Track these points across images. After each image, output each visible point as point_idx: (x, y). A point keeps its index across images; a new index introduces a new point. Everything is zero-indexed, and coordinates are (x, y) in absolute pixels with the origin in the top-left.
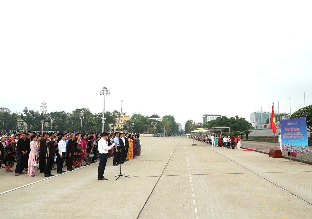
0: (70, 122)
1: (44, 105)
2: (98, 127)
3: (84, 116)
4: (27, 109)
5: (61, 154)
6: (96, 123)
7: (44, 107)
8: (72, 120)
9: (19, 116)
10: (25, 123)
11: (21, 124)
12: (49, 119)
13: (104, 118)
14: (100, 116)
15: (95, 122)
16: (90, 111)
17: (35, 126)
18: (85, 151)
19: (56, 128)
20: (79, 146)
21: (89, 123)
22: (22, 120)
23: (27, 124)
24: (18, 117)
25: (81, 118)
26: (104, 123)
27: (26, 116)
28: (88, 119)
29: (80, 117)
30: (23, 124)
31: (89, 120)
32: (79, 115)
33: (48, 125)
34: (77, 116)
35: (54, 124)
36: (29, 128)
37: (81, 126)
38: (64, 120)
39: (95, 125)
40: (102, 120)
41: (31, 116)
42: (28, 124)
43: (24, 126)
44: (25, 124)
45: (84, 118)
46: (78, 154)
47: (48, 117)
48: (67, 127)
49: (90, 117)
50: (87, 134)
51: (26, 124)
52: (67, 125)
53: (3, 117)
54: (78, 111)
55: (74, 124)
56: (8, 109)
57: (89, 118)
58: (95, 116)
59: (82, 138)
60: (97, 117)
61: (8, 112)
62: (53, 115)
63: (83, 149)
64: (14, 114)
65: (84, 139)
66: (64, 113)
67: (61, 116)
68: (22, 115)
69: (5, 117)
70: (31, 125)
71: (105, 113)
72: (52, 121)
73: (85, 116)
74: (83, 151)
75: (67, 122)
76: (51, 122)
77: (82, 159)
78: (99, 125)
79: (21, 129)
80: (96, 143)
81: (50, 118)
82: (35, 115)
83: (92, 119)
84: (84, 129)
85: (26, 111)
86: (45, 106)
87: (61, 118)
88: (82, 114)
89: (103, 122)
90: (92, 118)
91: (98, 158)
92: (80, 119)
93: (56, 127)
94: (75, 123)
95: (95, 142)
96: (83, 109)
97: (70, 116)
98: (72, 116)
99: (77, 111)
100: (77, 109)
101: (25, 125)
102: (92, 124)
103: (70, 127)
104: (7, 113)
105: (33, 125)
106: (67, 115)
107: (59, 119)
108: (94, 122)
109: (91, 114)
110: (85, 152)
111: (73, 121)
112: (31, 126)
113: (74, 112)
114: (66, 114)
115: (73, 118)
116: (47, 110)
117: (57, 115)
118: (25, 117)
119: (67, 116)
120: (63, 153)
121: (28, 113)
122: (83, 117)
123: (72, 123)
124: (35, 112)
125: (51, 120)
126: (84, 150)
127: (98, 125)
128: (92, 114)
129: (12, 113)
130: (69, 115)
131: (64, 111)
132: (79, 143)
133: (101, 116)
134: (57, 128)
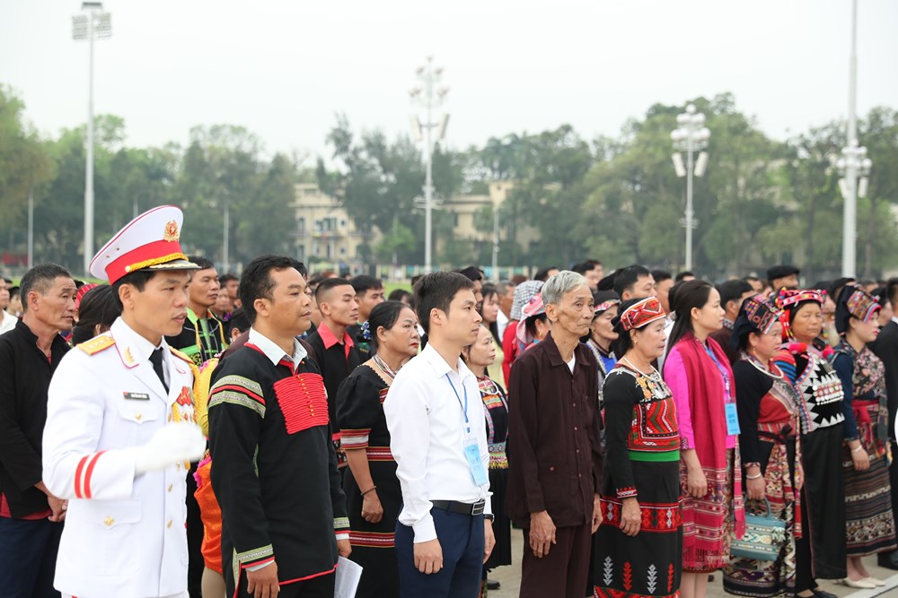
0: (613, 202)
1: (429, 80)
2: (807, 234)
3: (704, 150)
4: (347, 124)
5: (426, 534)
6: (793, 206)
7: (430, 94)
8: (626, 187)
9: (306, 171)
10: (341, 215)
11: (320, 223)
12: (481, 188)
13: (852, 161)
14: (824, 147)
15: (783, 197)
16: (748, 114)
17: (400, 234)
18: (722, 474)
19: (525, 248)
20: (651, 420)
21: (740, 207)
22: (325, 200)
23: (351, 226)
24: (301, 180)
25: (685, 167)
26: (859, 201)
27: (345, 170)
28: (734, 175)
29: (677, 158)
30: (328, 220)
31: (741, 182)
32: (668, 149)
33: (479, 228)
34: (660, 156)
35: (509, 218)
36: (363, 250)
37: (689, 222)
38: (576, 187)
39: (788, 215)
40: (836, 177)
41: (373, 168)
42: (358, 223)
43: (338, 238)
44: (343, 223)
45: (707, 171)
46: (652, 517)
47: (473, 173)
48: (594, 233)
49: (748, 157)
50: (732, 277)
51: (345, 225)
52: (592, 221)
53: (222, 180)
54: (663, 116)
55: (641, 212)
56: (250, 130)
57: (743, 167)
58: (786, 152)
59: (683, 329)
60: (802, 161)
61: (246, 147)
62: (501, 155)
63: (693, 459)
64: (279, 160)
65: (701, 335)
66: (570, 142)
67: (554, 161)
68: (321, 163)
69: (235, 183)
70: (375, 229)
71: (859, 123)
72: (498, 196)
73: (712, 148)
74: (698, 478)
75: (593, 203)
76: (490, 203)
77: (691, 570)
78: (819, 215)
79: (323, 254)
80: (833, 380)
81: (483, 175)
82: (396, 159)
83: (760, 171)
84: (711, 253)
85: (341, 140)
86: (436, 87)
87: (555, 178)
88: (691, 132)
89: (846, 188)
90: (760, 163)
91: (865, 549)
92: (680, 172)
93: (527, 235)
94: (644, 210)
95: (822, 373)
96: (701, 105)
97: (609, 157)
98: (620, 160)
99: (658, 118)
100: (658, 109)
101: (342, 230)
102: (766, 214)
103: (612, 237)
104: (243, 158)
105: (384, 225)
106: (593, 150)
107: (541, 180)
108: (779, 195)
109: (752, 134)
110: (713, 486)
111: (635, 197)
112: (378, 237)
113: (637, 126)
114: (584, 146)
115: (632, 173)
116: (447, 117)
117: (529, 156)
118: (340, 177)
119: (589, 157)
120: (448, 514)
121: (356, 152)
122: (696, 156)
123: (627, 206)
124: (390, 141)
125: (493, 189)
126: (709, 460)
127: (808, 215)
128: (762, 137)
129: (265, 157)
130: (601, 152)
131: (567, 128)
132: (654, 388)
133: (832, 145)
134: (533, 244)
